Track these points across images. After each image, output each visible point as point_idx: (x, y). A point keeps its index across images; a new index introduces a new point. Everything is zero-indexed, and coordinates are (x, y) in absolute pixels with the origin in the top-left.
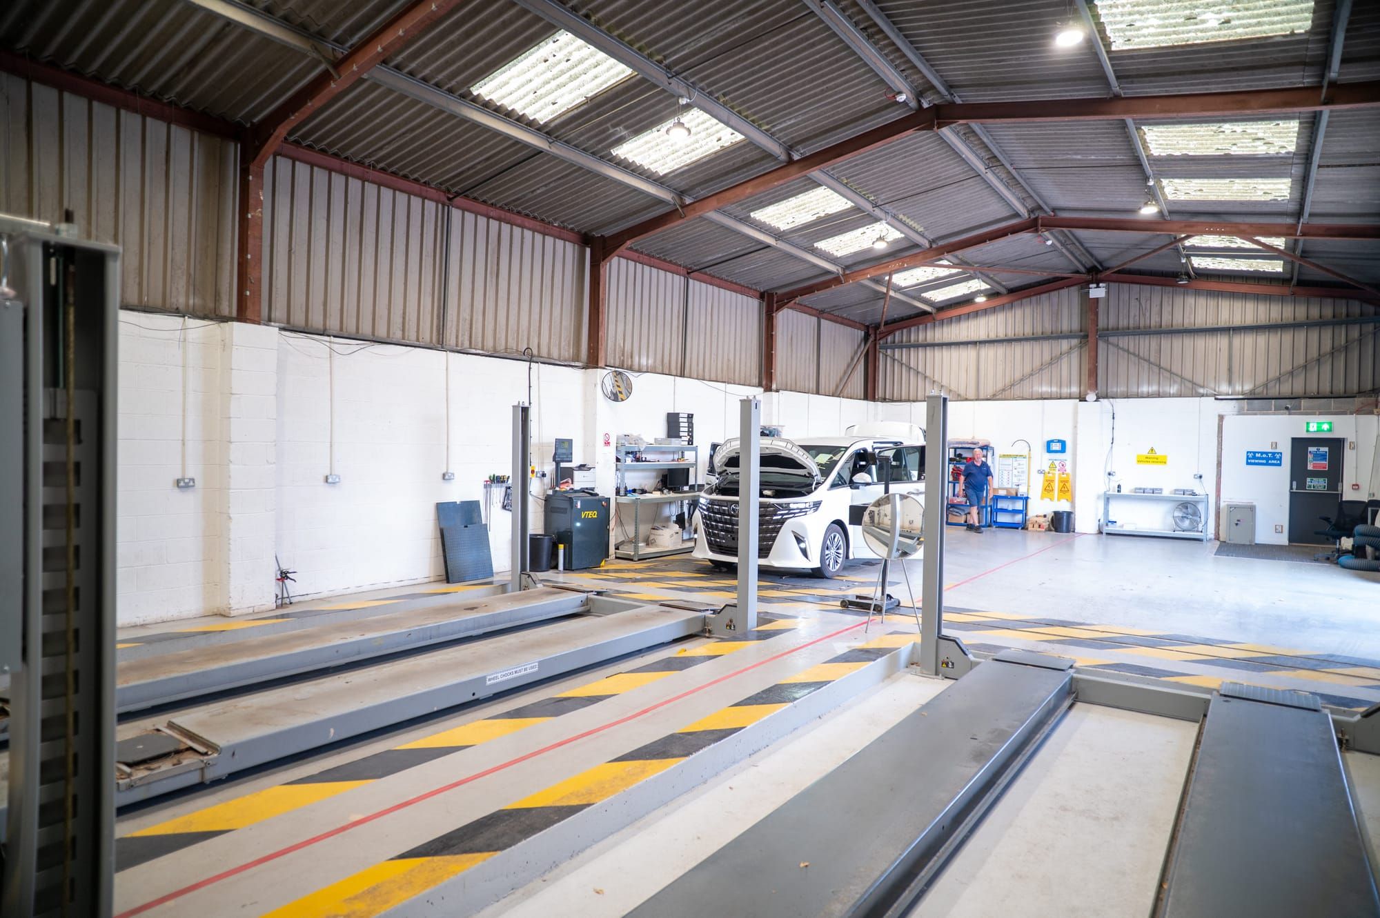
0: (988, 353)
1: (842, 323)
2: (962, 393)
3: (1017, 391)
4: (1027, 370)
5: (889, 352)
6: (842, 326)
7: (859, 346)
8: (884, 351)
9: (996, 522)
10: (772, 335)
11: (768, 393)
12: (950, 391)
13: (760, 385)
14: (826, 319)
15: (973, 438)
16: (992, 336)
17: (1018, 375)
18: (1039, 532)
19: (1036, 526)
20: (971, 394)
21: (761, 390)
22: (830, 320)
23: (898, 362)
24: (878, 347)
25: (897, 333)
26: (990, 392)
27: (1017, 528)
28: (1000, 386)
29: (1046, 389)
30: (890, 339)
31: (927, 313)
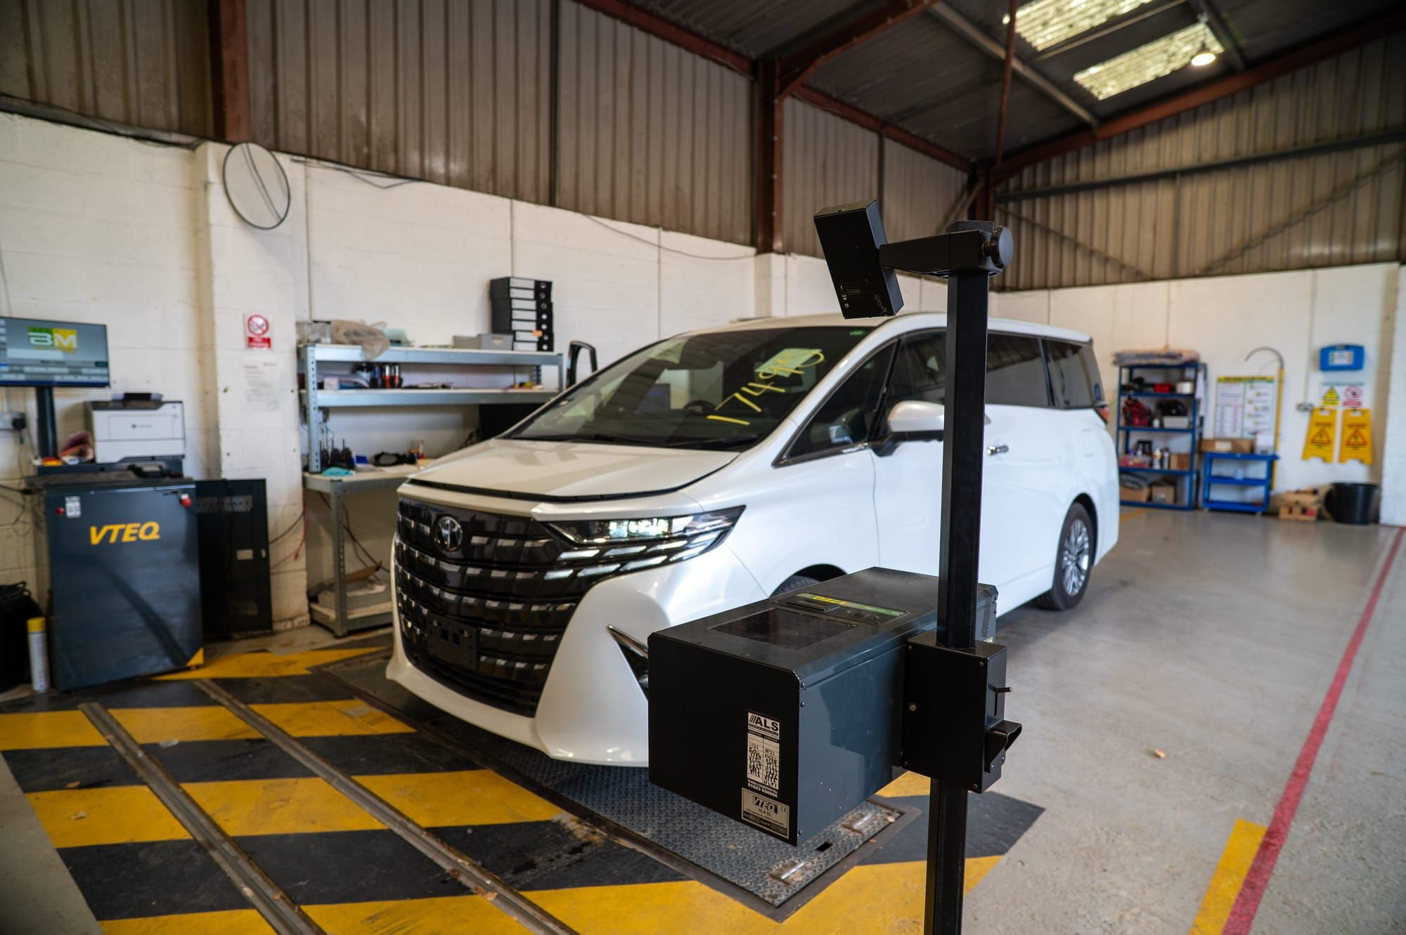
0: (1198, 193)
1: (925, 153)
2: (1145, 266)
3: (1255, 256)
4: (1279, 214)
5: (1011, 206)
6: (927, 159)
7: (959, 198)
8: (1002, 206)
9: (1207, 501)
10: (772, 143)
11: (764, 257)
12: (1122, 267)
13: (752, 243)
14: (896, 140)
15: (1167, 346)
16: (1208, 157)
17: (1258, 227)
18: (1305, 522)
19: (1297, 510)
20: (1163, 266)
21: (752, 250)
22: (904, 143)
23: (1028, 221)
24: (991, 198)
25: (1027, 173)
26: (1200, 261)
27: (1253, 513)
28: (1219, 250)
29: (1316, 250)
30: (1013, 183)
31: (1082, 126)
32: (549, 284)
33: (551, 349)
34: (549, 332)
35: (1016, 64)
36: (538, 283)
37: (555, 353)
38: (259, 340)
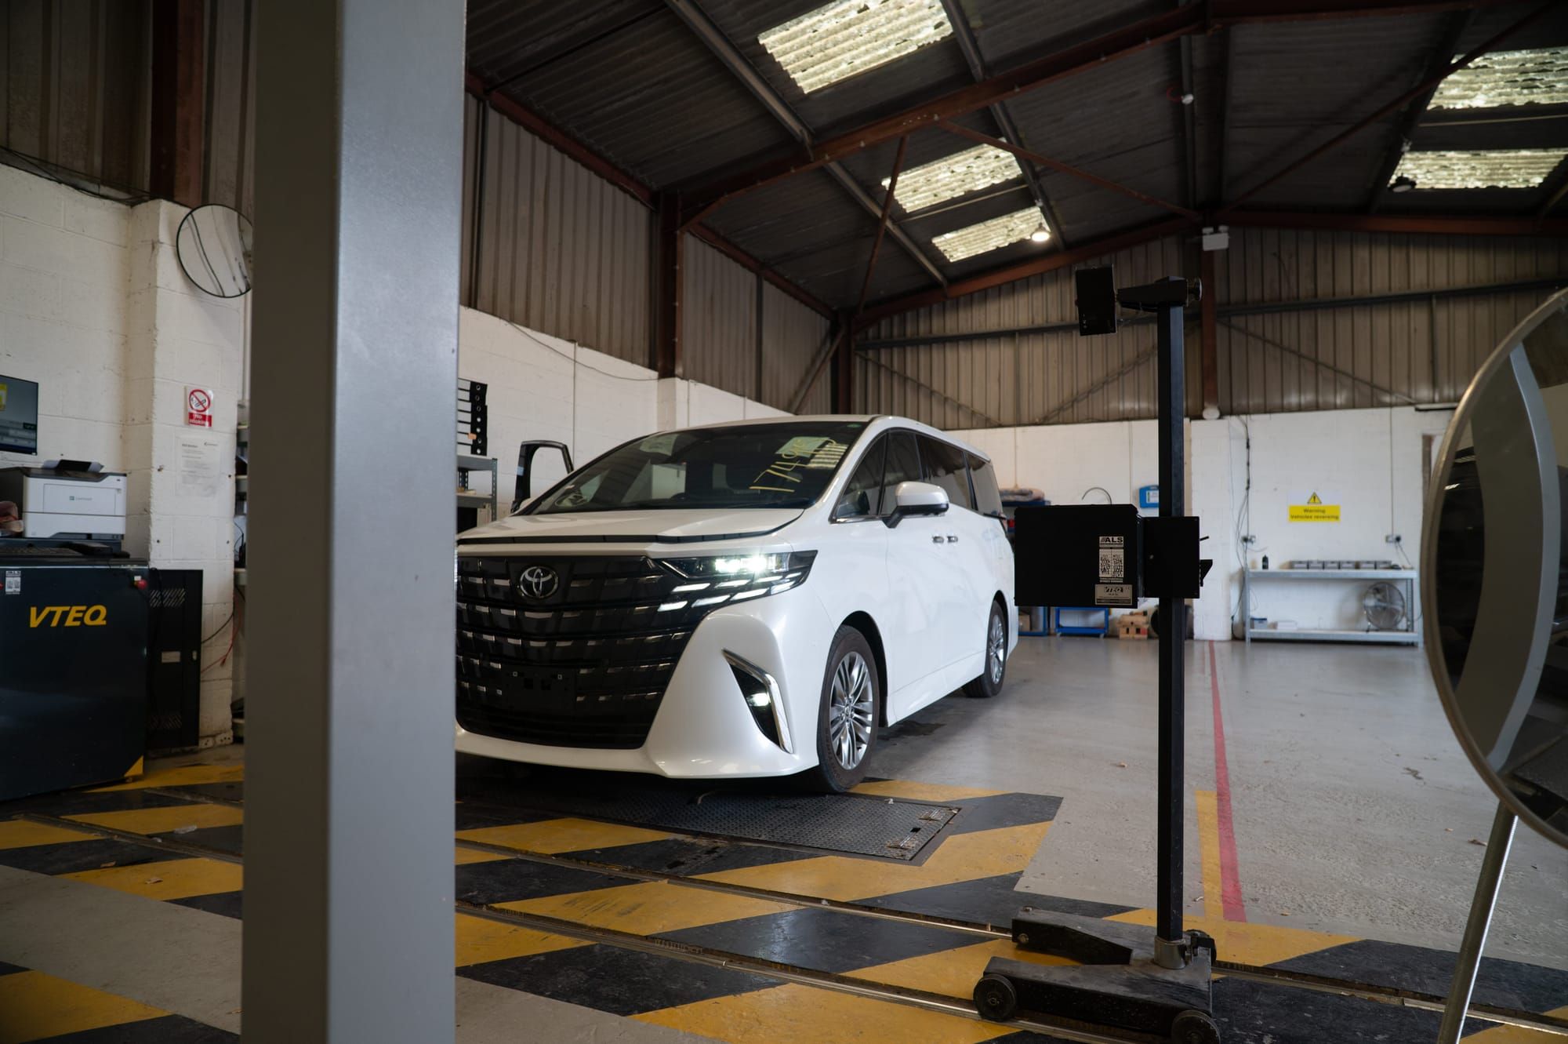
0: (1035, 351)
1: (796, 297)
2: (992, 414)
3: (1082, 408)
4: (1099, 374)
5: (871, 354)
6: (797, 303)
7: (823, 343)
8: (862, 354)
9: (1059, 626)
10: (675, 271)
11: (668, 381)
12: (973, 413)
13: (651, 366)
14: (772, 283)
15: (1016, 486)
16: (1039, 321)
17: (1083, 384)
18: (1139, 640)
19: (1133, 630)
20: (1008, 415)
21: (654, 374)
22: (778, 286)
23: (886, 368)
24: (853, 346)
25: (884, 323)
26: (1038, 411)
27: (1097, 636)
28: (1054, 403)
29: (1129, 405)
30: (871, 332)
31: (934, 285)
32: (484, 387)
33: (484, 453)
34: (483, 436)
35: (889, 224)
36: (474, 384)
37: (489, 457)
38: (199, 418)
